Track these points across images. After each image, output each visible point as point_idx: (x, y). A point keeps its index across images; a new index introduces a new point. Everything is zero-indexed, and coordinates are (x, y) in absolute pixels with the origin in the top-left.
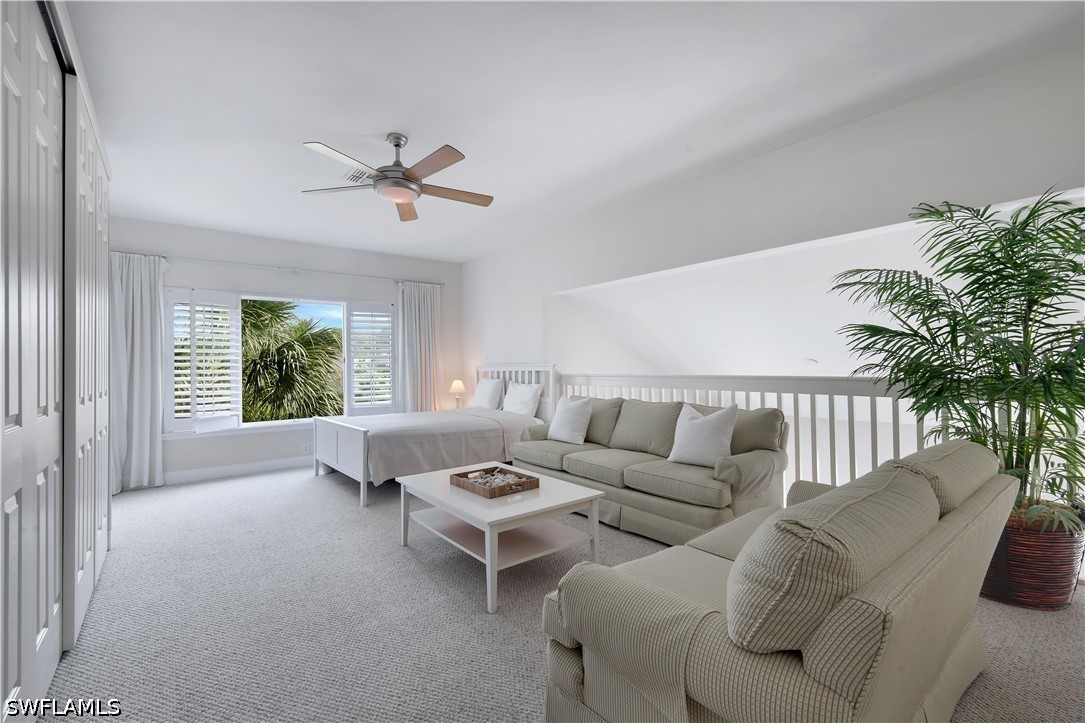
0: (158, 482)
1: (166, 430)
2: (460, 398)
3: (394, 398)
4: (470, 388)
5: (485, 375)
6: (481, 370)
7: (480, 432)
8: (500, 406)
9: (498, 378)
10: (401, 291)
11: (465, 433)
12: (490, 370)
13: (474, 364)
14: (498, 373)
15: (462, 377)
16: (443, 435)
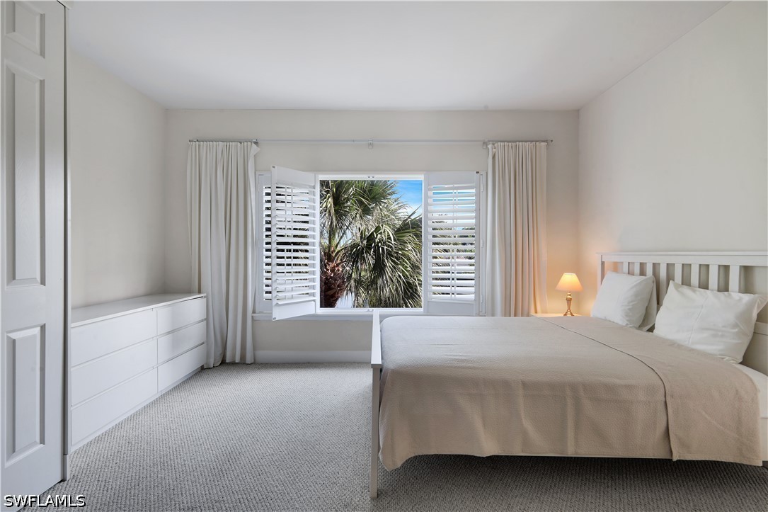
0: (249, 359)
1: (257, 311)
2: (572, 299)
3: (477, 293)
4: (588, 286)
5: (616, 267)
6: (609, 260)
7: (610, 388)
8: (646, 323)
9: (642, 273)
10: (491, 157)
11: (574, 387)
12: (625, 260)
13: (598, 250)
14: (642, 265)
15: (577, 268)
16: (524, 385)
